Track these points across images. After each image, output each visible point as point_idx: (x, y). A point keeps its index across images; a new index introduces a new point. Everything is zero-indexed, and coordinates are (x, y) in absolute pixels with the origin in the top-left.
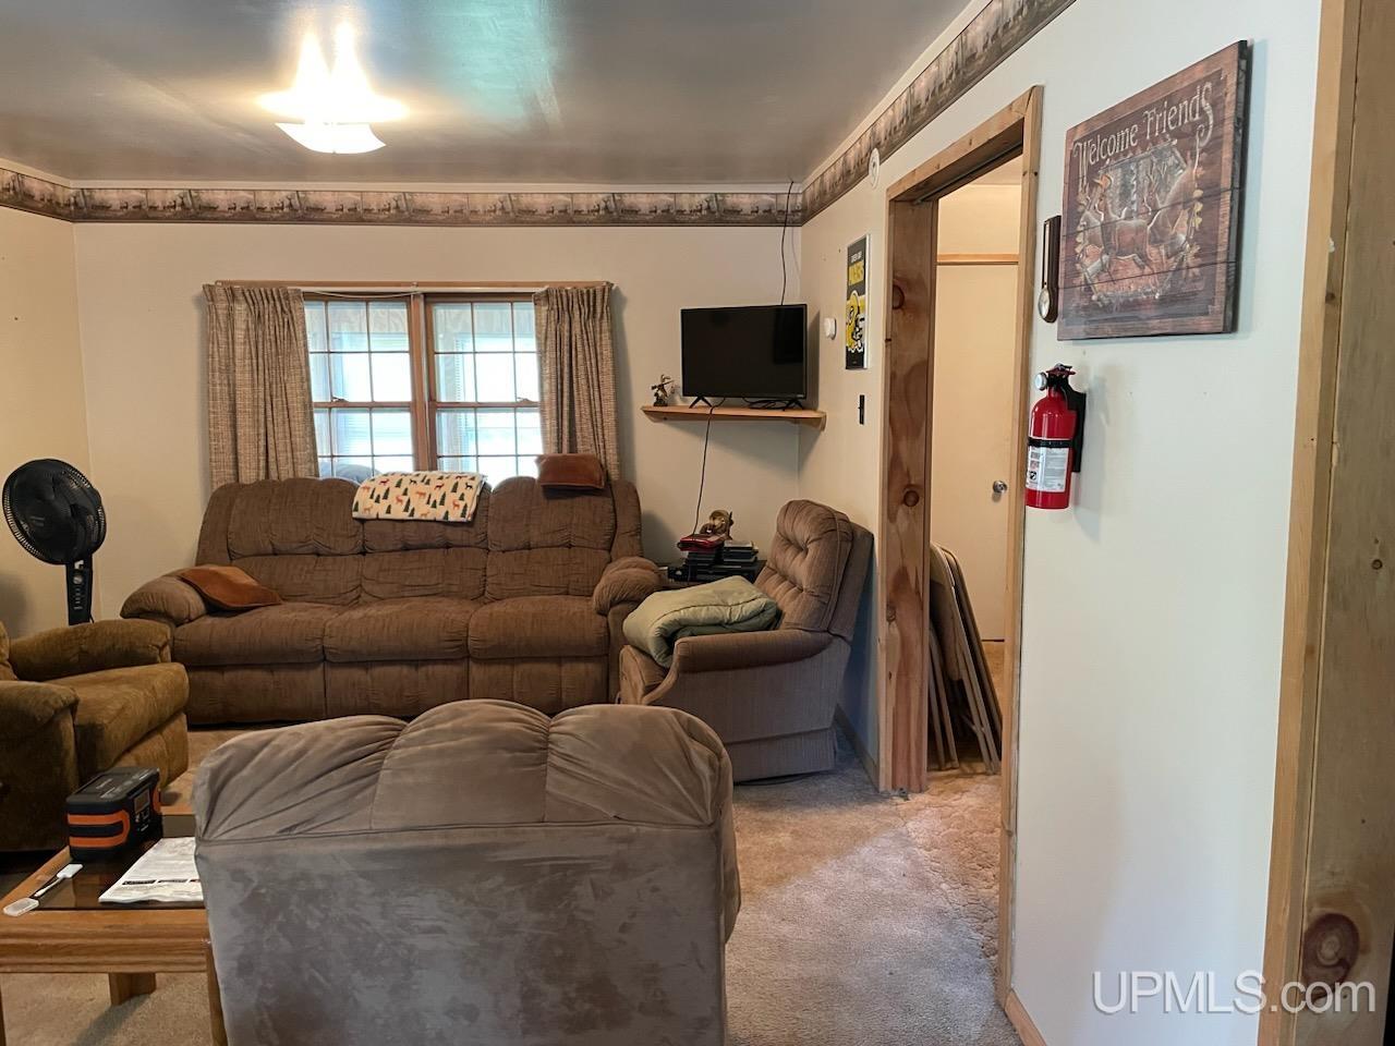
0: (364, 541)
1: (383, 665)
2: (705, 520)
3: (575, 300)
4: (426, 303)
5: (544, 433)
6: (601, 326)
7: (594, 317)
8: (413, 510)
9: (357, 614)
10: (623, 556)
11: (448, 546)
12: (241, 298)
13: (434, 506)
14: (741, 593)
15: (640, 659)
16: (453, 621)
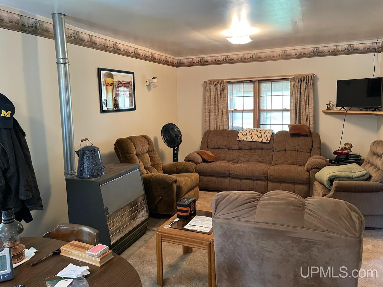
0: (240, 146)
1: (244, 179)
2: (343, 145)
3: (303, 79)
4: (259, 83)
5: (291, 118)
6: (310, 87)
7: (308, 84)
8: (253, 139)
9: (238, 165)
10: (315, 155)
11: (262, 149)
12: (213, 84)
13: (259, 138)
14: (357, 169)
15: (321, 186)
16: (263, 170)
